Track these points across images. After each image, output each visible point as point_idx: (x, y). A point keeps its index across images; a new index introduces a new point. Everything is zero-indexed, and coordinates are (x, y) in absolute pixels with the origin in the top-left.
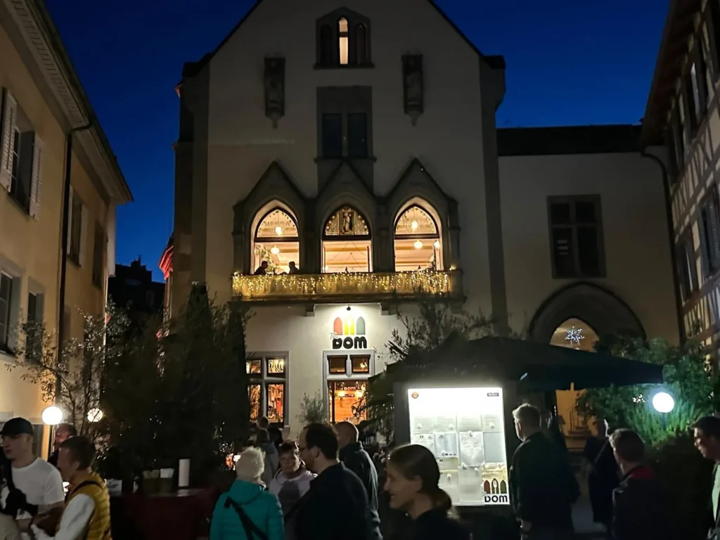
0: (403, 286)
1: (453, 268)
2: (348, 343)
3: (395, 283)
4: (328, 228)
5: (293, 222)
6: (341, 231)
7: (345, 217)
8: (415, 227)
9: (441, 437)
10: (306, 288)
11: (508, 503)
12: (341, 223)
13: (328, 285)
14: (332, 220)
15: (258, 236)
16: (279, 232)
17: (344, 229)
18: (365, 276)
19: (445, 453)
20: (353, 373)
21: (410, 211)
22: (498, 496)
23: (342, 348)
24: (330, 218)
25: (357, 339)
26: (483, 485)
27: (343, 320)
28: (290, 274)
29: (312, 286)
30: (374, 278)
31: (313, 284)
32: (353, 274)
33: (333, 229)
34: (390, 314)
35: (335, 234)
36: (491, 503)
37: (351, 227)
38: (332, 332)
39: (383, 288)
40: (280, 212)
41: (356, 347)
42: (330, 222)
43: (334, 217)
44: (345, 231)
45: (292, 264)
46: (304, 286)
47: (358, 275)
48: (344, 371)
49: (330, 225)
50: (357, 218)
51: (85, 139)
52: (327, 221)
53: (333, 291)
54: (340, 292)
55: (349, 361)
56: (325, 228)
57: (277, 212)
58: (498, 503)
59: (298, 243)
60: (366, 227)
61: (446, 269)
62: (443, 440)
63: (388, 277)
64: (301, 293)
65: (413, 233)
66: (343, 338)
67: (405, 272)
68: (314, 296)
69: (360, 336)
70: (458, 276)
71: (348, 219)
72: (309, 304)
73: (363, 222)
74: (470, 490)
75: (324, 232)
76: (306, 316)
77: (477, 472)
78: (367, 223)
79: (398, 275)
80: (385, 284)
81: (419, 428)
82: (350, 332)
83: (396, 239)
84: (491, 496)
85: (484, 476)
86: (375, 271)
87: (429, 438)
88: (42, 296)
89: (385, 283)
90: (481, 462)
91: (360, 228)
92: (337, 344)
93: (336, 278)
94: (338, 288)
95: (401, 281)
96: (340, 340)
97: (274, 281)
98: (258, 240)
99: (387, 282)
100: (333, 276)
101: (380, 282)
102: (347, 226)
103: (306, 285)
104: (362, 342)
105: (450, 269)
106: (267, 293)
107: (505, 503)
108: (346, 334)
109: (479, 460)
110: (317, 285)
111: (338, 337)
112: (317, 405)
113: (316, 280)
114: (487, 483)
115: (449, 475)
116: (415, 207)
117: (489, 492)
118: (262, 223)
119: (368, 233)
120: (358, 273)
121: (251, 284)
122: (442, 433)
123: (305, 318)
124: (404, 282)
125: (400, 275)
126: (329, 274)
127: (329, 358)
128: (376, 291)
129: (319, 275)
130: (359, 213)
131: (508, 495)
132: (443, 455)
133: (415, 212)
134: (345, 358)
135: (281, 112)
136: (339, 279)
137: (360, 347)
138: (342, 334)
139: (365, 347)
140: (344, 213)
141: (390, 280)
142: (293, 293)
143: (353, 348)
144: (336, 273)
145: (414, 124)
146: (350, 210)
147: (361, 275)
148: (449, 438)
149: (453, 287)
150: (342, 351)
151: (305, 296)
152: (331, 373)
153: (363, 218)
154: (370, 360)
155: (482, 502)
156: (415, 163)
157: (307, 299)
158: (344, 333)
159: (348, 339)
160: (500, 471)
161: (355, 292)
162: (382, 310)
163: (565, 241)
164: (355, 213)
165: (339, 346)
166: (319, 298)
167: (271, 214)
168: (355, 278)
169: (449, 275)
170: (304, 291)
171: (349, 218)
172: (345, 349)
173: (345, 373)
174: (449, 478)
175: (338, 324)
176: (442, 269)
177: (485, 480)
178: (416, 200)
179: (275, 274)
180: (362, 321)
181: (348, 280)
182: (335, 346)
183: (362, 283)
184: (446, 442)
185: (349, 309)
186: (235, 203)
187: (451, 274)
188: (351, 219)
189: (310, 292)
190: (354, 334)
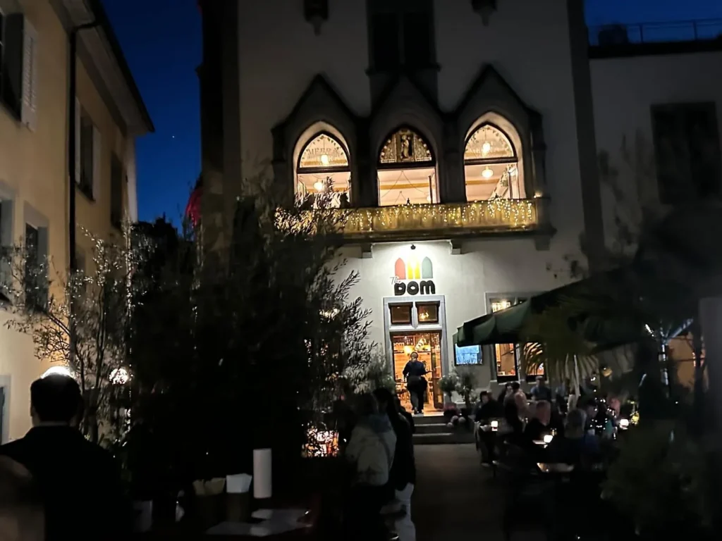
0: (477, 219)
1: (537, 195)
2: (413, 288)
3: (467, 216)
4: (383, 154)
5: (341, 150)
6: (398, 157)
7: (403, 141)
8: (486, 151)
10: (361, 224)
12: (399, 148)
13: (388, 220)
14: (388, 145)
15: (301, 167)
16: (325, 162)
17: (403, 154)
18: (431, 208)
20: (421, 322)
21: (481, 131)
23: (406, 294)
24: (385, 143)
25: (423, 284)
27: (406, 261)
28: (341, 208)
29: (368, 222)
30: (443, 211)
31: (370, 220)
32: (417, 205)
33: (389, 154)
34: (461, 253)
35: (392, 160)
37: (411, 152)
38: (393, 275)
39: (453, 221)
40: (326, 137)
41: (422, 293)
42: (385, 147)
43: (389, 141)
44: (404, 157)
46: (359, 223)
47: (422, 208)
48: (409, 321)
49: (385, 151)
50: (417, 142)
51: (92, 40)
52: (382, 147)
53: (394, 228)
54: (402, 228)
55: (414, 309)
56: (379, 154)
57: (322, 138)
59: (349, 173)
60: (428, 152)
61: (529, 196)
63: (459, 209)
64: (356, 230)
65: (483, 157)
66: (406, 282)
67: (479, 202)
68: (371, 233)
69: (426, 280)
70: (544, 205)
71: (407, 143)
72: (366, 243)
73: (425, 145)
75: (379, 159)
76: (362, 258)
78: (429, 147)
79: (471, 206)
80: (456, 218)
82: (414, 274)
83: (467, 164)
86: (442, 202)
88: (45, 230)
89: (455, 216)
91: (421, 154)
92: (399, 289)
93: (397, 211)
94: (400, 223)
95: (475, 212)
96: (403, 285)
98: (301, 171)
99: (459, 215)
100: (393, 210)
101: (450, 215)
102: (406, 152)
103: (358, 221)
104: (429, 286)
105: (535, 197)
108: (409, 278)
110: (375, 220)
111: (400, 282)
112: (380, 361)
113: (373, 214)
116: (487, 126)
118: (305, 151)
119: (431, 159)
120: (423, 205)
123: (360, 260)
124: (478, 214)
125: (474, 206)
126: (387, 207)
127: (391, 306)
128: (445, 225)
129: (376, 209)
130: (420, 135)
133: (488, 132)
134: (410, 305)
135: (324, 14)
136: (400, 213)
137: (428, 293)
138: (405, 279)
139: (433, 292)
140: (401, 136)
141: (462, 212)
143: (419, 294)
144: (396, 206)
145: (485, 23)
146: (409, 132)
147: (427, 208)
149: (539, 218)
150: (406, 298)
151: (360, 234)
152: (393, 324)
153: (425, 141)
154: (440, 308)
156: (488, 72)
157: (363, 236)
158: (407, 277)
159: (413, 284)
161: (419, 227)
162: (453, 248)
164: (415, 135)
165: (403, 292)
166: (379, 236)
167: (315, 140)
168: (420, 210)
169: (534, 204)
170: (359, 229)
171: (407, 141)
172: (410, 296)
173: (410, 323)
175: (399, 265)
176: (525, 197)
178: (490, 116)
180: (428, 262)
181: (410, 214)
182: (397, 292)
183: (428, 217)
185: (413, 248)
186: (273, 126)
187: (535, 203)
188: (411, 142)
189: (366, 229)
190: (419, 278)
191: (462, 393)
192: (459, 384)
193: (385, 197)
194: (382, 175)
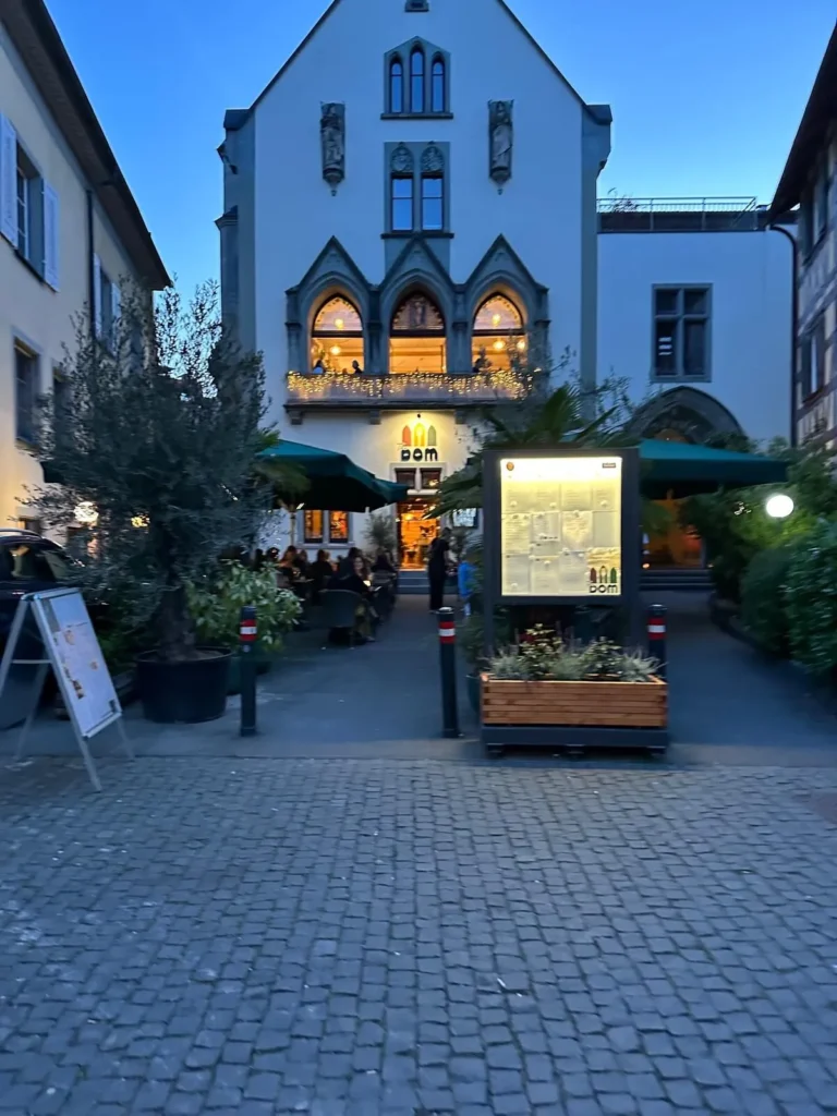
0: (481, 391)
1: (538, 369)
2: (418, 455)
3: (471, 387)
4: (397, 320)
5: (356, 315)
6: (411, 325)
7: (416, 308)
8: (496, 322)
9: (540, 517)
10: (371, 390)
11: (619, 593)
12: (411, 315)
13: (396, 389)
14: (402, 311)
15: (315, 330)
16: (340, 325)
17: (415, 321)
18: (438, 378)
19: (545, 535)
20: (424, 488)
21: (491, 301)
22: (606, 585)
23: (412, 460)
24: (398, 310)
25: (427, 451)
26: (588, 573)
27: (412, 429)
28: (353, 374)
29: (378, 389)
30: (448, 381)
31: (379, 387)
32: (425, 375)
33: (402, 322)
34: (464, 423)
35: (404, 327)
36: (597, 593)
37: (423, 320)
38: (400, 442)
39: (458, 391)
40: (341, 300)
41: (426, 459)
42: (400, 314)
43: (403, 308)
44: (416, 325)
45: (355, 365)
47: (430, 377)
48: (413, 485)
49: (398, 317)
50: (429, 309)
52: (396, 313)
53: (402, 396)
54: (409, 397)
55: (418, 476)
56: (392, 321)
57: (337, 301)
58: (606, 594)
59: (362, 339)
60: (440, 320)
61: (530, 371)
62: (541, 521)
63: (464, 380)
64: (366, 397)
65: (494, 328)
66: (412, 449)
68: (380, 400)
69: (430, 448)
70: (544, 379)
71: (420, 311)
72: (376, 410)
73: (437, 314)
74: (573, 579)
75: (392, 326)
76: (372, 424)
77: (581, 558)
78: (441, 316)
80: (461, 388)
81: (513, 506)
82: (420, 441)
83: (474, 335)
84: (598, 585)
85: (590, 563)
86: (449, 372)
87: (526, 518)
90: (587, 547)
91: (433, 322)
92: (405, 455)
93: (405, 380)
94: (407, 390)
95: (479, 384)
96: (408, 451)
97: (334, 382)
98: (316, 334)
99: (463, 386)
100: (401, 378)
101: (455, 386)
102: (418, 319)
103: (372, 388)
104: (433, 453)
105: (535, 371)
106: (328, 397)
107: (614, 594)
108: (415, 445)
109: (585, 544)
110: (384, 387)
111: (405, 448)
113: (383, 382)
114: (593, 571)
115: (548, 562)
116: (498, 297)
117: (595, 582)
118: (320, 314)
119: (442, 328)
120: (430, 374)
121: (308, 384)
122: (542, 513)
123: (371, 426)
124: (481, 386)
126: (397, 375)
127: (397, 471)
128: (449, 396)
129: (386, 377)
130: (432, 303)
131: (618, 584)
132: (542, 538)
133: (498, 303)
134: (414, 471)
135: (341, 174)
136: (409, 382)
137: (431, 459)
138: (411, 445)
139: (436, 458)
140: (414, 303)
141: (467, 383)
142: (357, 397)
143: (423, 460)
144: (405, 374)
145: (500, 192)
146: (422, 299)
147: (434, 377)
148: (549, 518)
150: (411, 464)
151: (370, 400)
153: (437, 309)
154: (442, 474)
155: (586, 592)
156: (501, 242)
157: (373, 403)
158: (413, 443)
159: (417, 451)
160: (611, 556)
161: (425, 397)
162: (457, 418)
163: (668, 339)
164: (427, 303)
165: (408, 458)
166: (386, 403)
167: (331, 303)
168: (427, 380)
169: (533, 378)
170: (369, 395)
171: (420, 309)
172: (415, 462)
173: (413, 488)
174: (547, 565)
175: (406, 432)
176: (526, 370)
177: (591, 567)
178: (500, 287)
179: (336, 376)
180: (432, 430)
181: (418, 382)
182: (404, 458)
183: (435, 386)
184: (546, 523)
186: (288, 288)
187: (535, 377)
188: (424, 309)
189: (375, 395)
190: (423, 445)
191: (454, 551)
192: (452, 544)
193: (397, 364)
194: (395, 341)
